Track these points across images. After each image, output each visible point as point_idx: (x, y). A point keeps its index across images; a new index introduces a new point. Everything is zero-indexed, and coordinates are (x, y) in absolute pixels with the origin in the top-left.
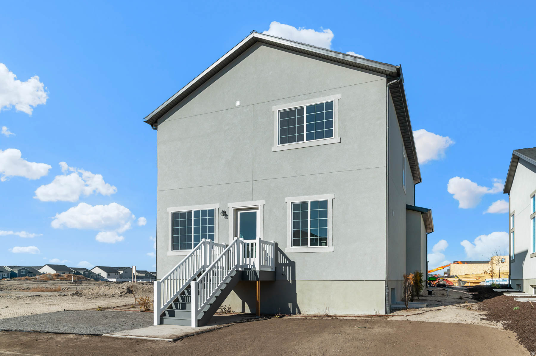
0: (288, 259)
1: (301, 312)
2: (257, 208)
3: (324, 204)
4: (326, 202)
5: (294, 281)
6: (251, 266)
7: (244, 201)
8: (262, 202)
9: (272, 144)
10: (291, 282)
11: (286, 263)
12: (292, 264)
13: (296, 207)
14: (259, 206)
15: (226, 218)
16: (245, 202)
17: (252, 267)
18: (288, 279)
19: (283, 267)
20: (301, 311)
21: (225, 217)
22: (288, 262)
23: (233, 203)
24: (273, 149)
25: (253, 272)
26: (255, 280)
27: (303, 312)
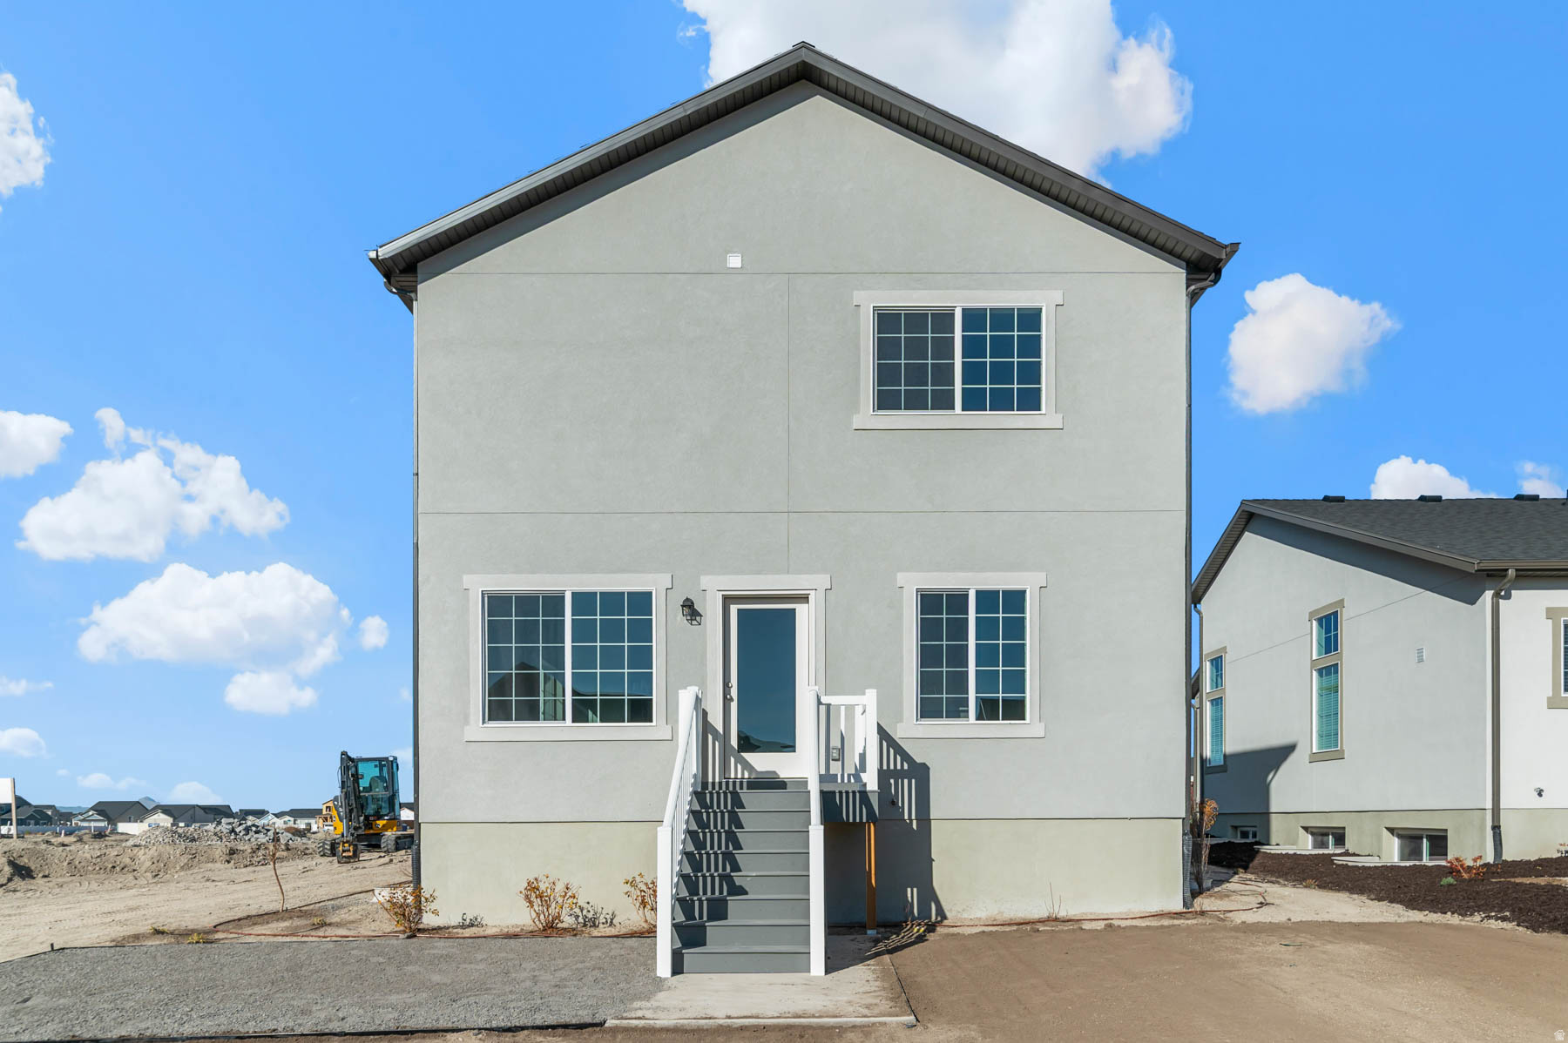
0: (906, 757)
1: (948, 914)
2: (804, 599)
3: (1015, 600)
4: (1021, 594)
5: (925, 820)
6: (849, 776)
7: (759, 573)
8: (822, 581)
9: (854, 407)
10: (915, 827)
11: (899, 767)
12: (920, 773)
13: (929, 602)
14: (812, 593)
15: (694, 622)
16: (762, 577)
17: (852, 781)
18: (906, 817)
19: (892, 781)
20: (946, 911)
21: (691, 620)
22: (906, 767)
23: (721, 578)
24: (858, 421)
25: (858, 795)
26: (864, 820)
27: (954, 913)
